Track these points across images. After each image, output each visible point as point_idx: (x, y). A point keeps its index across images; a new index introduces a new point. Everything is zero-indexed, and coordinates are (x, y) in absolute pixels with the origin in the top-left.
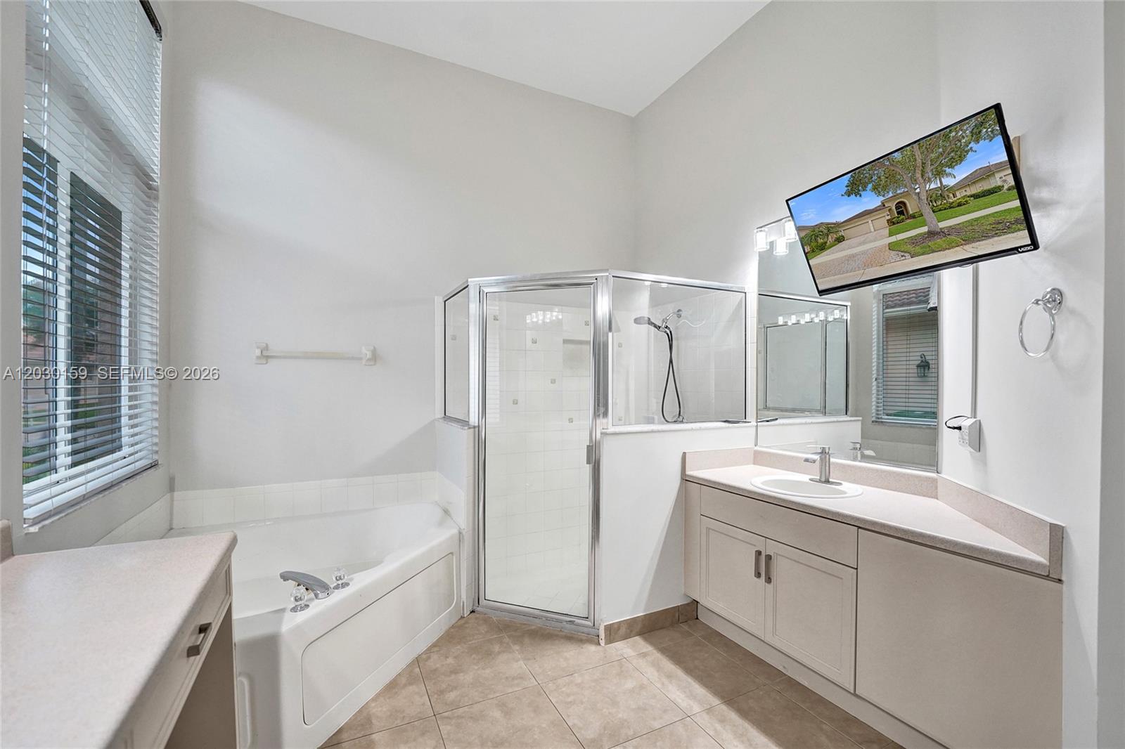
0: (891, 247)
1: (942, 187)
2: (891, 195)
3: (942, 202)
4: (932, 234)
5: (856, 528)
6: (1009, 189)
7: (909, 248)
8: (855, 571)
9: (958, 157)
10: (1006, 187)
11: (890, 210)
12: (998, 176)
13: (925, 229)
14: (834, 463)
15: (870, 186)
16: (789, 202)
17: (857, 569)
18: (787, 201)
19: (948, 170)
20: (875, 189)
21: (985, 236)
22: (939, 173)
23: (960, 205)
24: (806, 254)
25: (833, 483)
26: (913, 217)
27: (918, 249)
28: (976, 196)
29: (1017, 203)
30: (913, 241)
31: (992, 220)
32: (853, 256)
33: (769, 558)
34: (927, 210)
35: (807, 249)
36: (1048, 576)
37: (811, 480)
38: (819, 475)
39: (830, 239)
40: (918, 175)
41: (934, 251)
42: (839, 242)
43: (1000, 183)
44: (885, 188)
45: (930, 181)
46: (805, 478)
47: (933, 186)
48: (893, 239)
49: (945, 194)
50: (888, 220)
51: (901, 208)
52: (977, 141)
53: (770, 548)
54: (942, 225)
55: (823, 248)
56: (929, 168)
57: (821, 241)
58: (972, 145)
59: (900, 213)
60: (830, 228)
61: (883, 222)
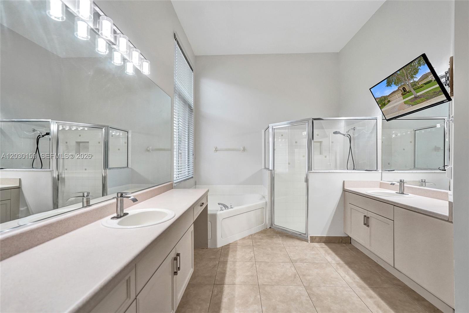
0: (405, 103)
1: (414, 82)
2: (400, 85)
3: (416, 87)
4: (416, 98)
5: (393, 206)
6: (434, 81)
7: (410, 103)
8: (393, 221)
9: (416, 72)
10: (433, 80)
11: (401, 90)
12: (430, 77)
13: (413, 96)
14: (406, 186)
15: (393, 83)
16: (371, 90)
17: (394, 221)
18: (370, 89)
19: (415, 76)
20: (395, 84)
21: (432, 97)
22: (412, 77)
23: (421, 87)
24: (380, 107)
25: (405, 194)
26: (409, 92)
27: (413, 103)
28: (425, 84)
29: (438, 85)
30: (411, 100)
31: (432, 91)
32: (395, 107)
33: (368, 218)
34: (412, 90)
35: (380, 105)
36: (448, 220)
37: (396, 193)
38: (399, 190)
39: (386, 101)
40: (406, 78)
41: (418, 104)
42: (389, 102)
43: (431, 79)
44: (398, 83)
45: (410, 80)
46: (394, 192)
47: (412, 82)
48: (405, 100)
49: (416, 84)
50: (401, 94)
51: (404, 89)
52: (420, 66)
53: (369, 214)
54: (418, 94)
55: (384, 105)
56: (409, 76)
57: (383, 102)
58: (419, 67)
59: (404, 91)
60: (385, 98)
61: (400, 95)
